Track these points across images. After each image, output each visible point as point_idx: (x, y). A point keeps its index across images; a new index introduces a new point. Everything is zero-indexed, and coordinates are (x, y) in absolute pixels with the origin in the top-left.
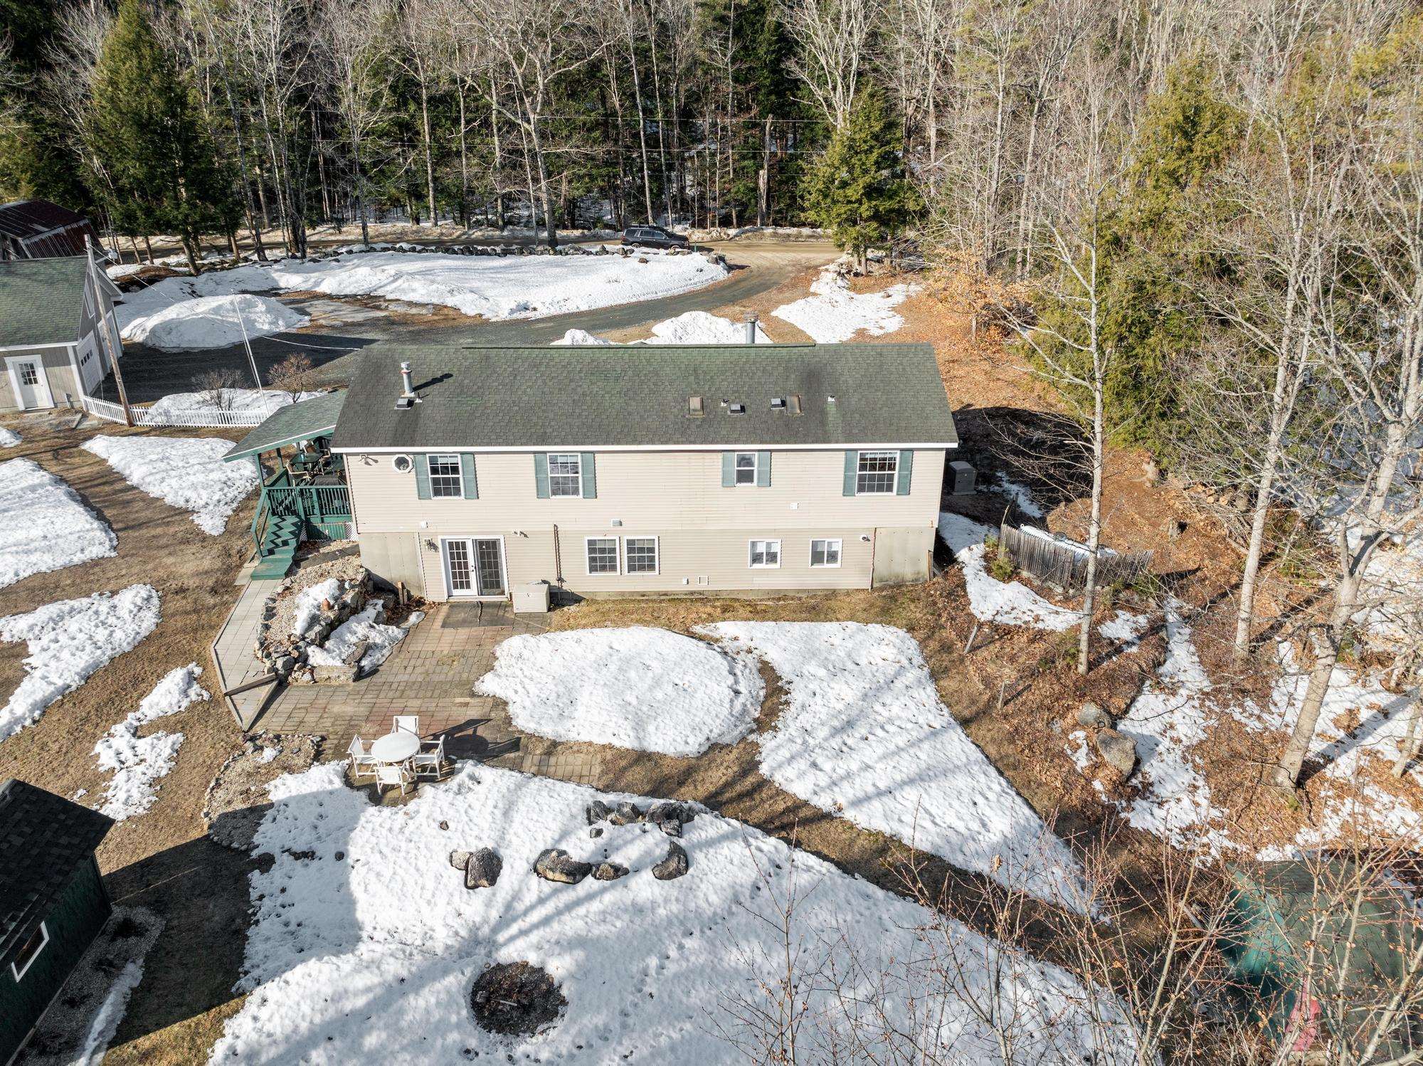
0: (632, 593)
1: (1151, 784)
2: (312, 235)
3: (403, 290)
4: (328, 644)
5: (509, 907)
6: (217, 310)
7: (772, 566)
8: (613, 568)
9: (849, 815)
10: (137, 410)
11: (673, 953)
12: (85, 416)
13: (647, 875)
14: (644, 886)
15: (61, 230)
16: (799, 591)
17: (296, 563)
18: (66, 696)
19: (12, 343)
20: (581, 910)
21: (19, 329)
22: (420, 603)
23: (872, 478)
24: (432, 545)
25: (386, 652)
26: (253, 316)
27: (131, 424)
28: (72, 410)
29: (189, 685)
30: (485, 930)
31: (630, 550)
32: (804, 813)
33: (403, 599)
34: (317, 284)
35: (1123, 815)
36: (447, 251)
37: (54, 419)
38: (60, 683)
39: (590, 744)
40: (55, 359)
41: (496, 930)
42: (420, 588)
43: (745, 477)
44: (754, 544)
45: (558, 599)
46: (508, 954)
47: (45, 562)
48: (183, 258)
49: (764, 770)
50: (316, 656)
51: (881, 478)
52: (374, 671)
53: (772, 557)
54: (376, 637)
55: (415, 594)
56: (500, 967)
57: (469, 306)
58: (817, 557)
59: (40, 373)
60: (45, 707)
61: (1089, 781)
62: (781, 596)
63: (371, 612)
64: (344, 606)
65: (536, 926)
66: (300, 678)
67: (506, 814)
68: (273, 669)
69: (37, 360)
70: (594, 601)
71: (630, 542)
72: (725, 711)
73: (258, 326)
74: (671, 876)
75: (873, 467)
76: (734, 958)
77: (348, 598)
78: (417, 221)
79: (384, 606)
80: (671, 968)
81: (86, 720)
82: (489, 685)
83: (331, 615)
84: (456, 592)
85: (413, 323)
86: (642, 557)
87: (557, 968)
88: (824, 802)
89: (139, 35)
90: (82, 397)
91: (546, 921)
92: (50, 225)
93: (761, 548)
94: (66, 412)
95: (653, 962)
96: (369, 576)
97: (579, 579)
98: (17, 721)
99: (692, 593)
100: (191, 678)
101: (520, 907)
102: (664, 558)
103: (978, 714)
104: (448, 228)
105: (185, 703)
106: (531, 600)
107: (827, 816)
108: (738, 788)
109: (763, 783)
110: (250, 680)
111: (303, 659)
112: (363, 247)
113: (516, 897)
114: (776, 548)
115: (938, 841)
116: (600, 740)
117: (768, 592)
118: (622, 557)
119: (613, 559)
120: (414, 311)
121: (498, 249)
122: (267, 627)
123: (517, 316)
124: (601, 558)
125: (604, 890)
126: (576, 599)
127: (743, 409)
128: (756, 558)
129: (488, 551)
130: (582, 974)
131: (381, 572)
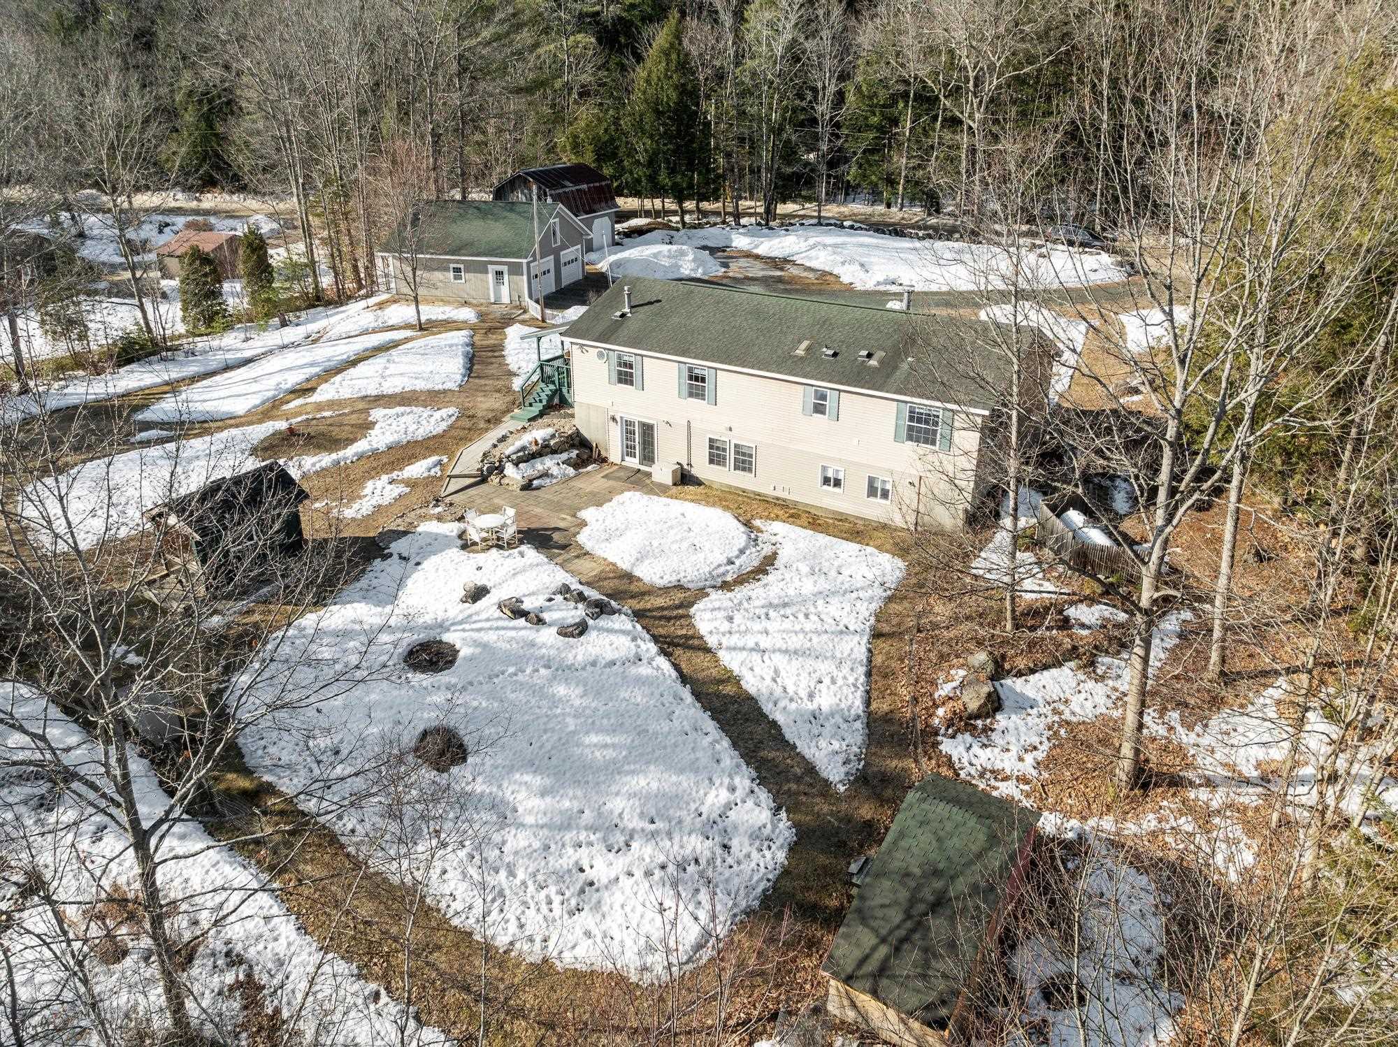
0: (737, 488)
1: (993, 730)
2: (782, 209)
3: (810, 259)
4: (521, 465)
5: (470, 616)
6: (655, 255)
7: (836, 490)
8: (724, 465)
9: (722, 654)
10: (548, 311)
11: (528, 671)
12: (525, 312)
13: (554, 630)
14: (547, 636)
15: (585, 186)
16: (857, 518)
17: (541, 414)
18: (375, 454)
19: (491, 255)
20: (502, 632)
21: (499, 247)
22: (604, 460)
23: (919, 430)
24: (614, 419)
25: (554, 481)
26: (681, 263)
27: (543, 321)
28: (520, 307)
29: (435, 466)
30: (447, 623)
31: (737, 453)
32: (696, 642)
33: (595, 455)
34: (757, 246)
35: (939, 738)
36: (877, 231)
37: (505, 311)
38: (375, 446)
39: (605, 560)
40: (515, 270)
41: (453, 624)
42: (606, 450)
43: (819, 409)
44: (824, 468)
45: (684, 478)
46: (448, 637)
47: (420, 385)
48: (678, 218)
49: (692, 611)
50: (510, 470)
51: (927, 431)
52: (538, 488)
53: (837, 483)
54: (555, 471)
55: (604, 454)
56: (440, 642)
57: (849, 275)
58: (872, 491)
59: (506, 277)
60: (361, 457)
61: (936, 706)
62: (842, 518)
63: (565, 456)
64: (547, 446)
65: (472, 630)
66: (494, 479)
67: (514, 575)
68: (481, 470)
69: (505, 269)
70: (710, 487)
71: (736, 446)
72: (707, 569)
73: (682, 270)
74: (565, 635)
75: (919, 420)
76: (561, 690)
77: (552, 443)
78: (889, 206)
79: (578, 455)
80: (520, 677)
81: (375, 468)
82: (588, 514)
83: (534, 448)
84: (627, 458)
85: (789, 283)
86: (744, 461)
87: (464, 652)
88: (712, 641)
89: (672, 45)
90: (527, 299)
91: (479, 630)
92: (575, 183)
93: (830, 474)
94: (516, 307)
95: (511, 670)
96: (578, 433)
97: (702, 469)
98: (345, 459)
99: (778, 499)
100: (440, 463)
101: (475, 618)
102: (760, 462)
103: (894, 633)
104: (916, 213)
105: (425, 475)
106: (662, 472)
107: (708, 650)
108: (665, 613)
109: (688, 616)
110: (466, 472)
111: (500, 469)
112: (815, 221)
113: (477, 613)
114: (841, 476)
115: (764, 690)
116: (611, 559)
117: (834, 512)
118: (731, 456)
119: (724, 459)
120: (805, 274)
121: (921, 233)
122: (495, 446)
123: (882, 288)
124: (716, 455)
125: (525, 628)
126: (698, 482)
127: (835, 355)
128: (826, 481)
129: (647, 430)
130: (471, 659)
131: (586, 433)
